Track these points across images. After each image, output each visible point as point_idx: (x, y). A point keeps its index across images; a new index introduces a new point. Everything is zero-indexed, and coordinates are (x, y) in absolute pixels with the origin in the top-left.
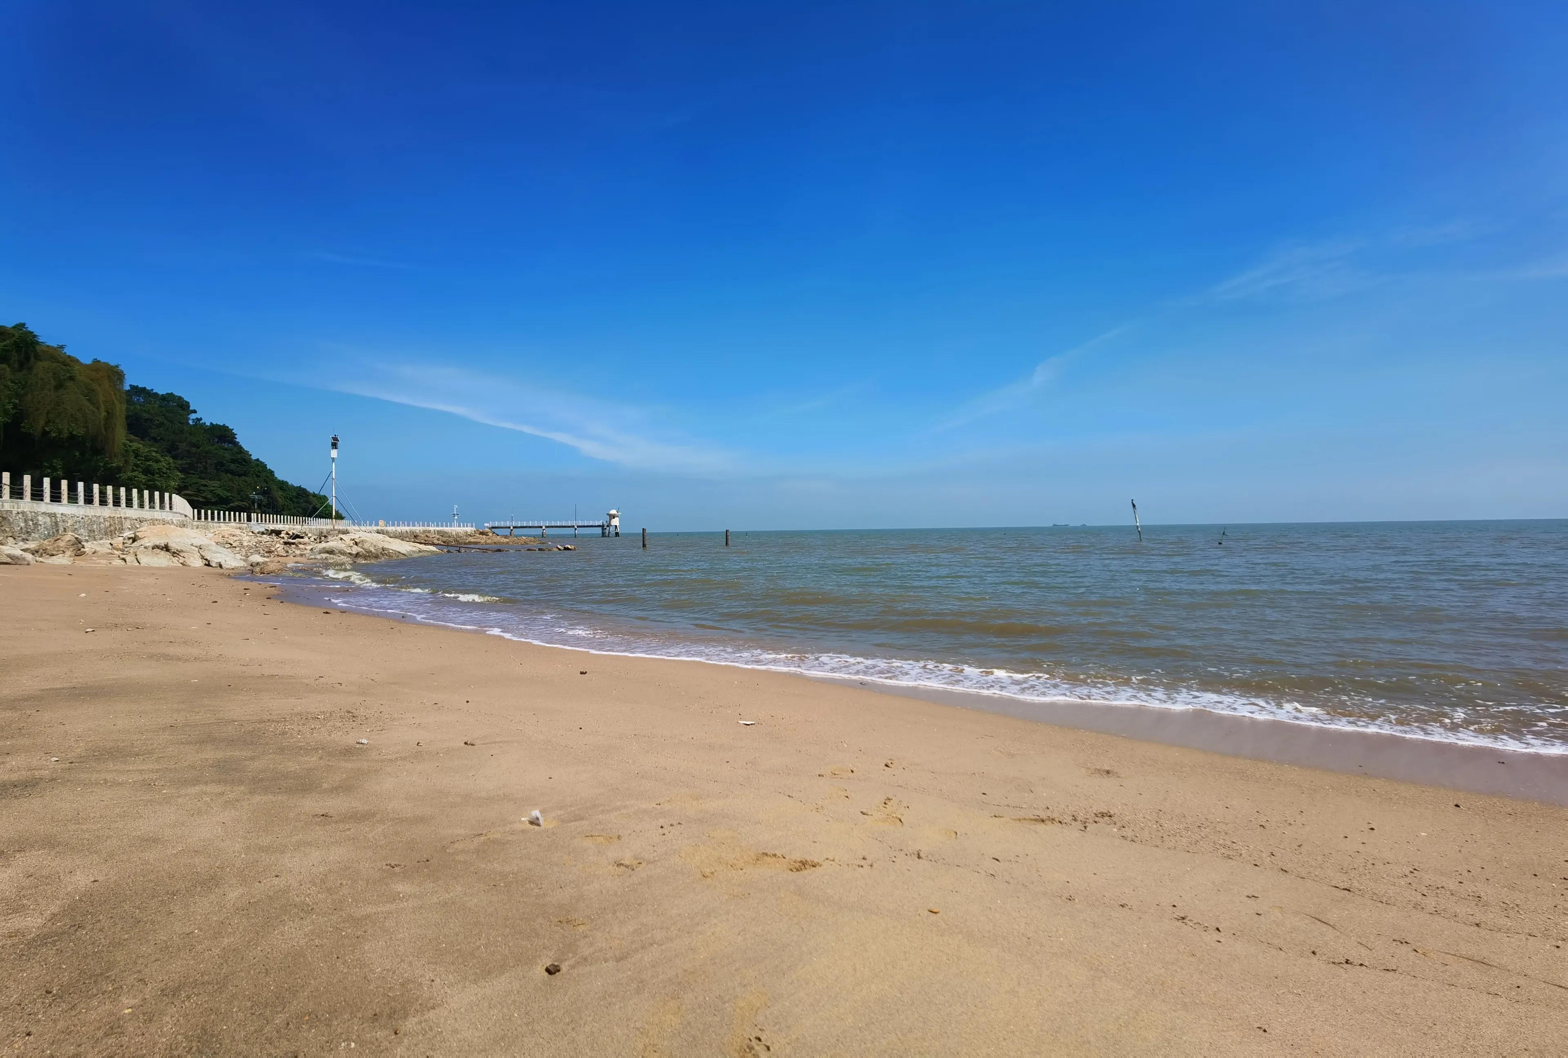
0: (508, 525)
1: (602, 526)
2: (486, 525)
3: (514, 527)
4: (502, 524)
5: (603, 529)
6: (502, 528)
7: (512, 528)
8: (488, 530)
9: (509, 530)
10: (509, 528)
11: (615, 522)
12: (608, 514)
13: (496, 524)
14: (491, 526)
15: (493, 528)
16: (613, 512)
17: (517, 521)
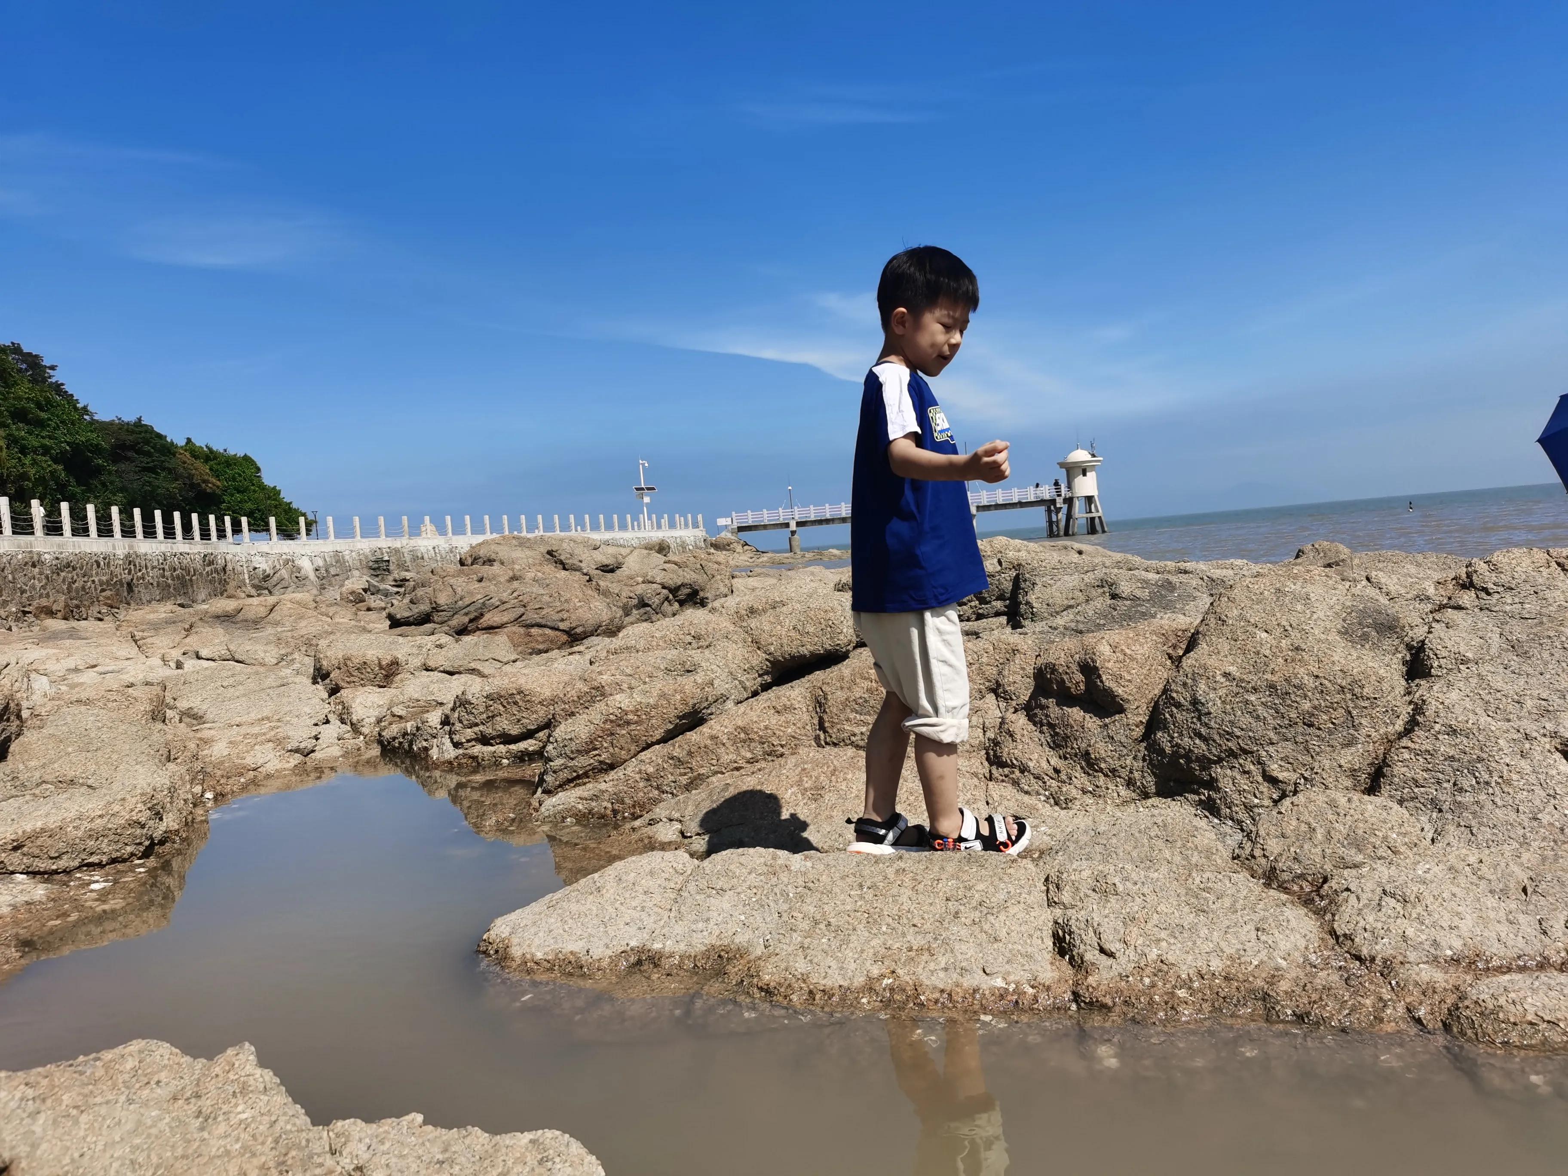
0: (781, 521)
1: (1049, 504)
2: (721, 522)
3: (799, 524)
4: (766, 517)
5: (1049, 511)
6: (765, 527)
7: (793, 526)
8: (729, 535)
9: (786, 532)
10: (787, 525)
11: (1087, 485)
12: (1062, 465)
13: (750, 519)
14: (735, 525)
15: (741, 529)
16: (1080, 455)
17: (805, 505)
